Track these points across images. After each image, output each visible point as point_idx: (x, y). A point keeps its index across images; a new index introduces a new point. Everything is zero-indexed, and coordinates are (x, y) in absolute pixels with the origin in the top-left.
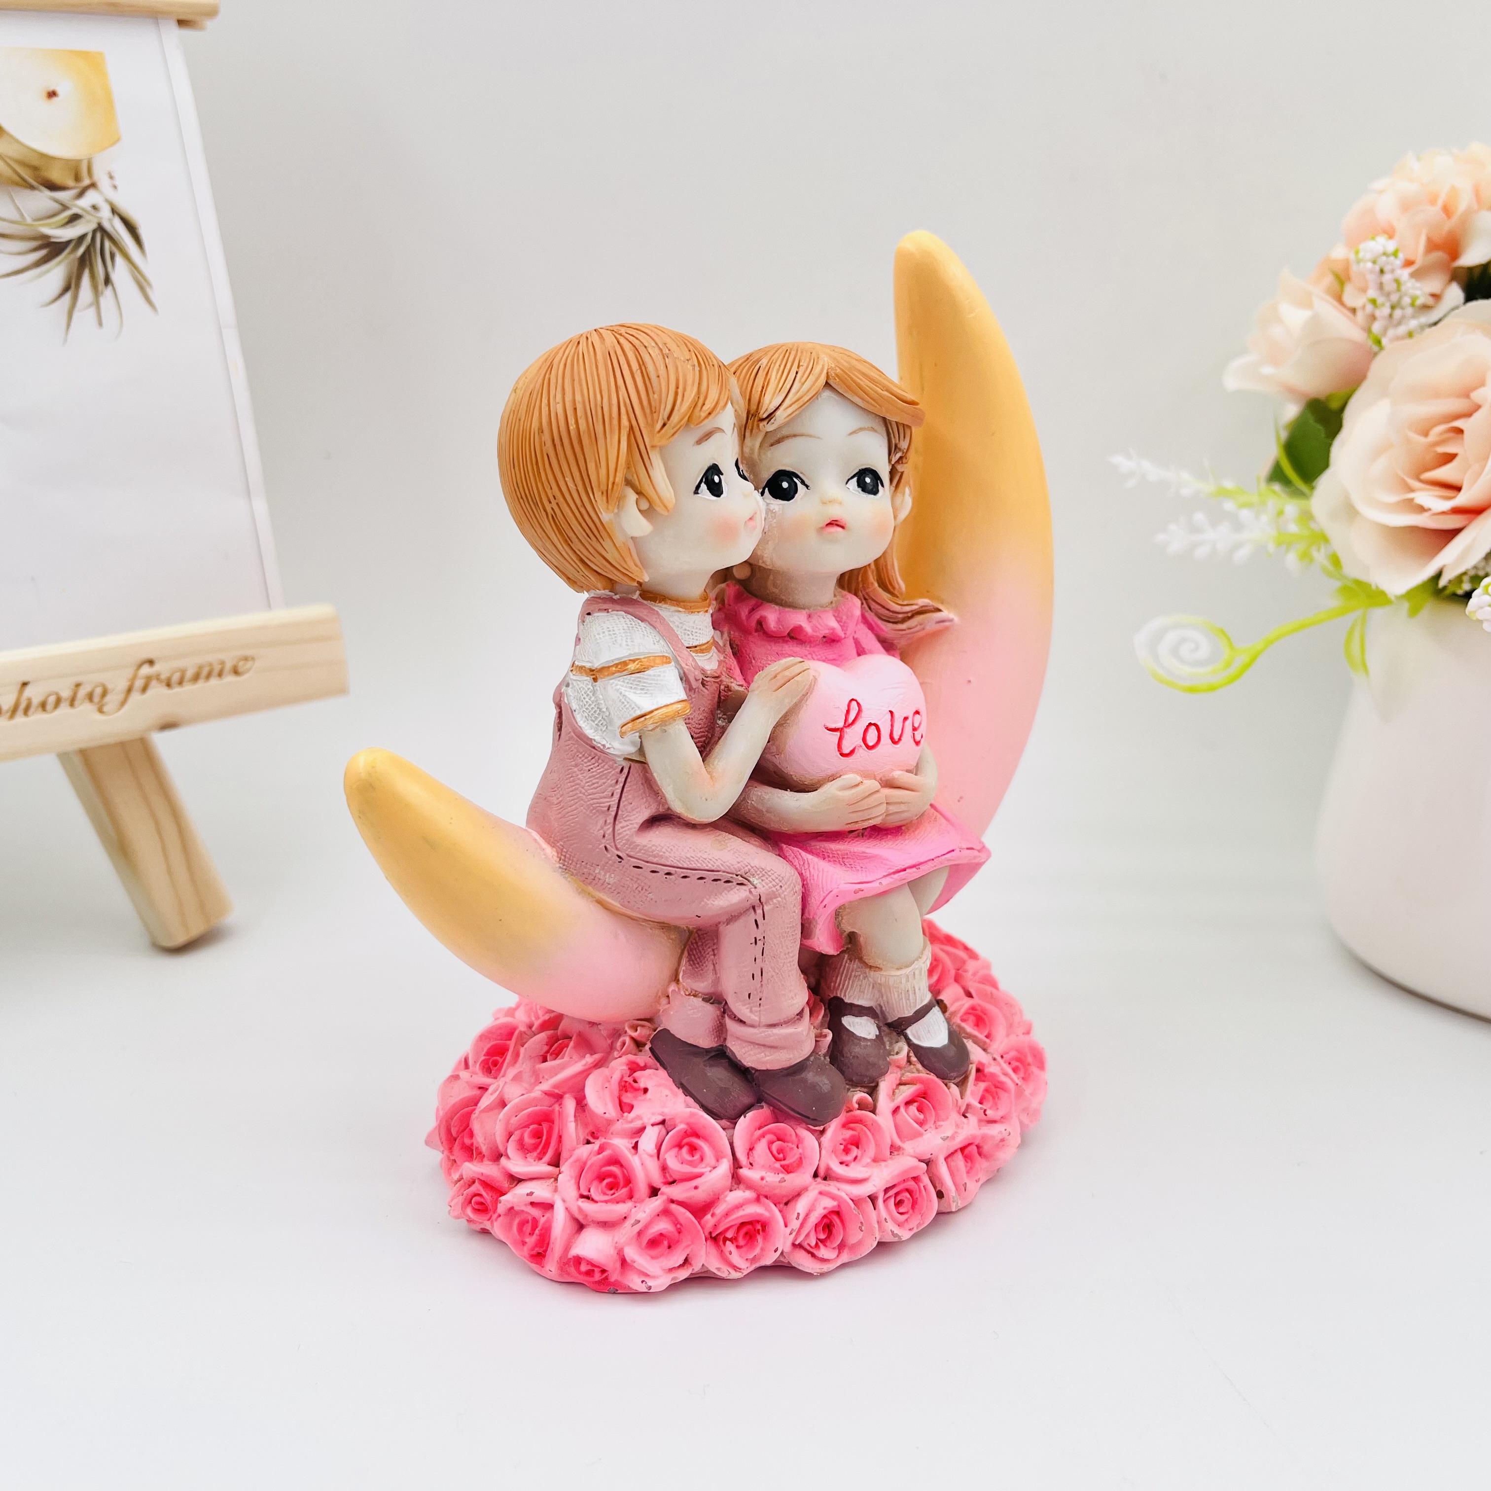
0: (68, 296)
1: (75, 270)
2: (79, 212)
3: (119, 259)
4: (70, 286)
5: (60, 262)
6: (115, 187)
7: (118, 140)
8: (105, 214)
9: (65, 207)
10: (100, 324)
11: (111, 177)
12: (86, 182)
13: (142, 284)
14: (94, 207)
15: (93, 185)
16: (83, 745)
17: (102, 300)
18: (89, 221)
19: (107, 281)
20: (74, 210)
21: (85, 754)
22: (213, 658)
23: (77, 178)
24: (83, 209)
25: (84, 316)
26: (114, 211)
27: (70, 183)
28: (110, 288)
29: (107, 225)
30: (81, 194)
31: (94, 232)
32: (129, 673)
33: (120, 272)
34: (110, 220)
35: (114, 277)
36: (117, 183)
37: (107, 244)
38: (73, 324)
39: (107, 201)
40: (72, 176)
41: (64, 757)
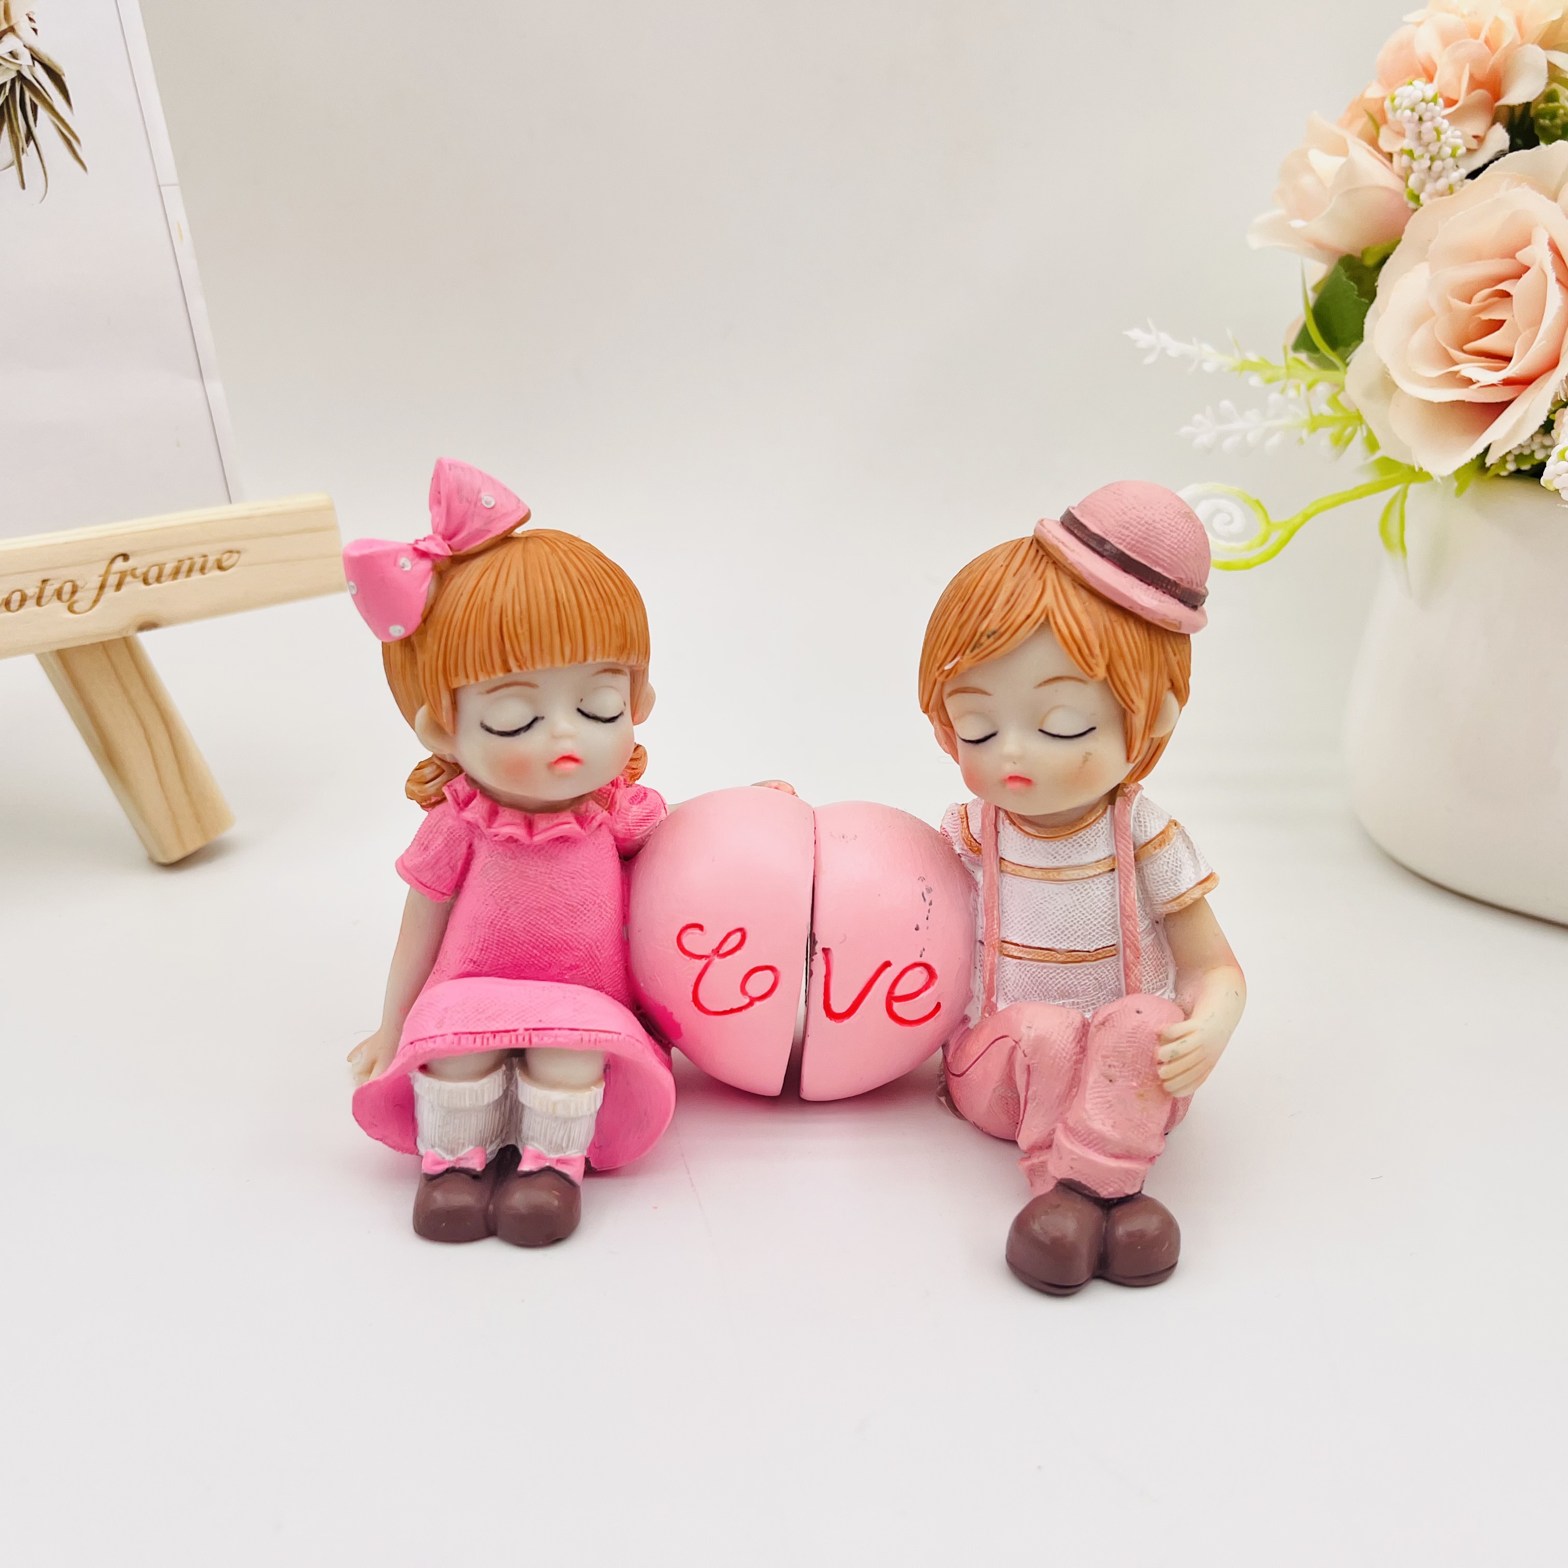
3: (42, 111)
16: (59, 646)
21: (62, 655)
32: (101, 568)
34: (31, 67)
39: (27, 47)
41: (43, 658)
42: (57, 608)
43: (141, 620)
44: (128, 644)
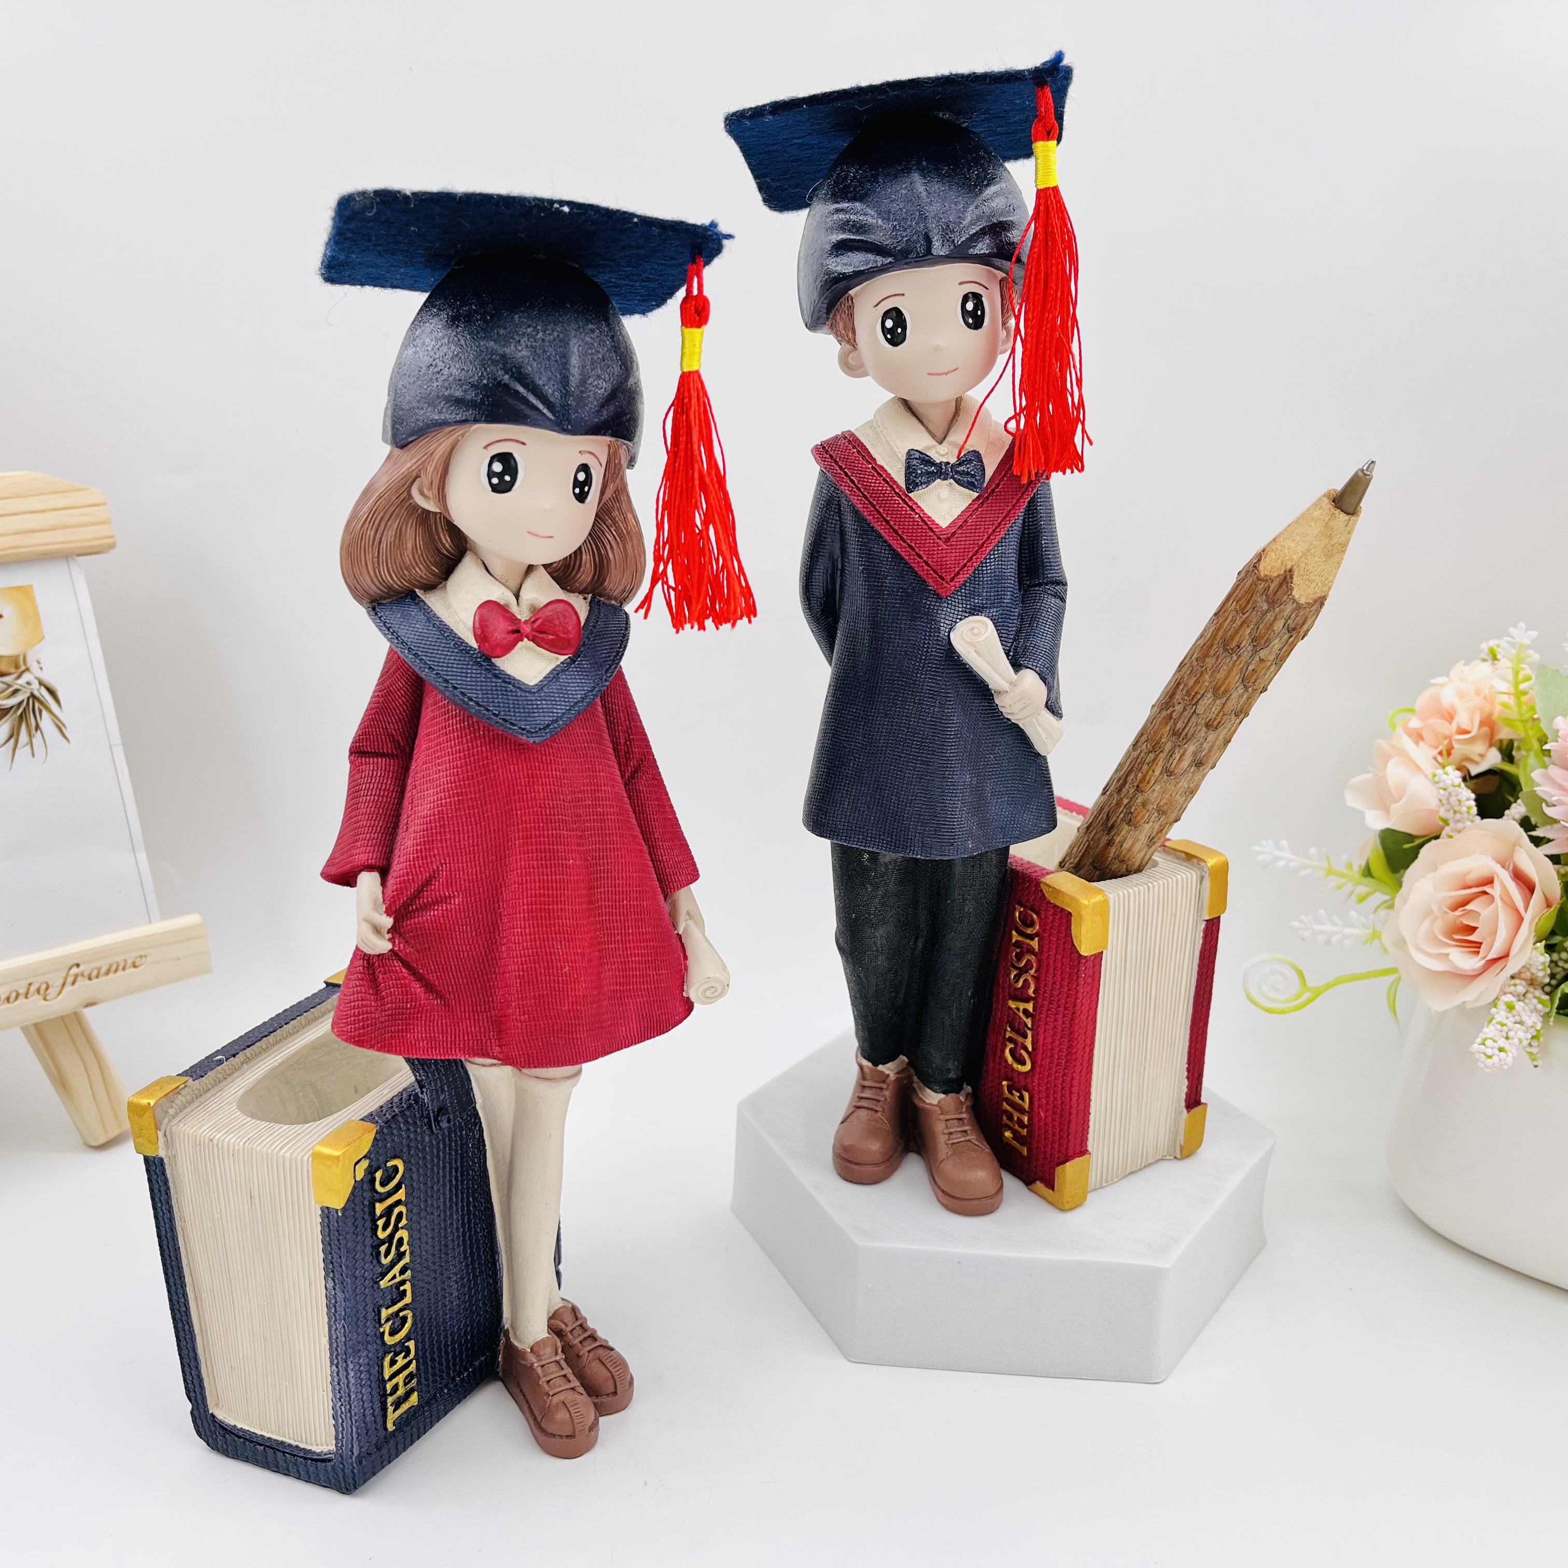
0: (12, 741)
1: (16, 723)
2: (18, 687)
3: (44, 713)
4: (14, 735)
5: (6, 721)
6: (41, 669)
7: (43, 638)
8: (35, 685)
9: (9, 686)
10: (33, 756)
11: (39, 662)
12: (23, 668)
13: (60, 728)
14: (28, 683)
15: (27, 670)
16: (35, 1021)
17: (34, 740)
18: (25, 692)
19: (37, 727)
20: (16, 687)
21: (37, 1026)
22: (119, 959)
23: (17, 667)
24: (21, 686)
25: (23, 752)
26: (41, 683)
27: (13, 670)
28: (39, 732)
29: (37, 693)
30: (19, 677)
31: (28, 698)
32: (64, 974)
33: (46, 721)
34: (38, 690)
35: (41, 724)
36: (42, 665)
37: (37, 705)
38: (15, 760)
39: (36, 678)
40: (14, 666)
41: (25, 1029)
42: (36, 999)
43: (85, 1003)
44: (77, 1017)
